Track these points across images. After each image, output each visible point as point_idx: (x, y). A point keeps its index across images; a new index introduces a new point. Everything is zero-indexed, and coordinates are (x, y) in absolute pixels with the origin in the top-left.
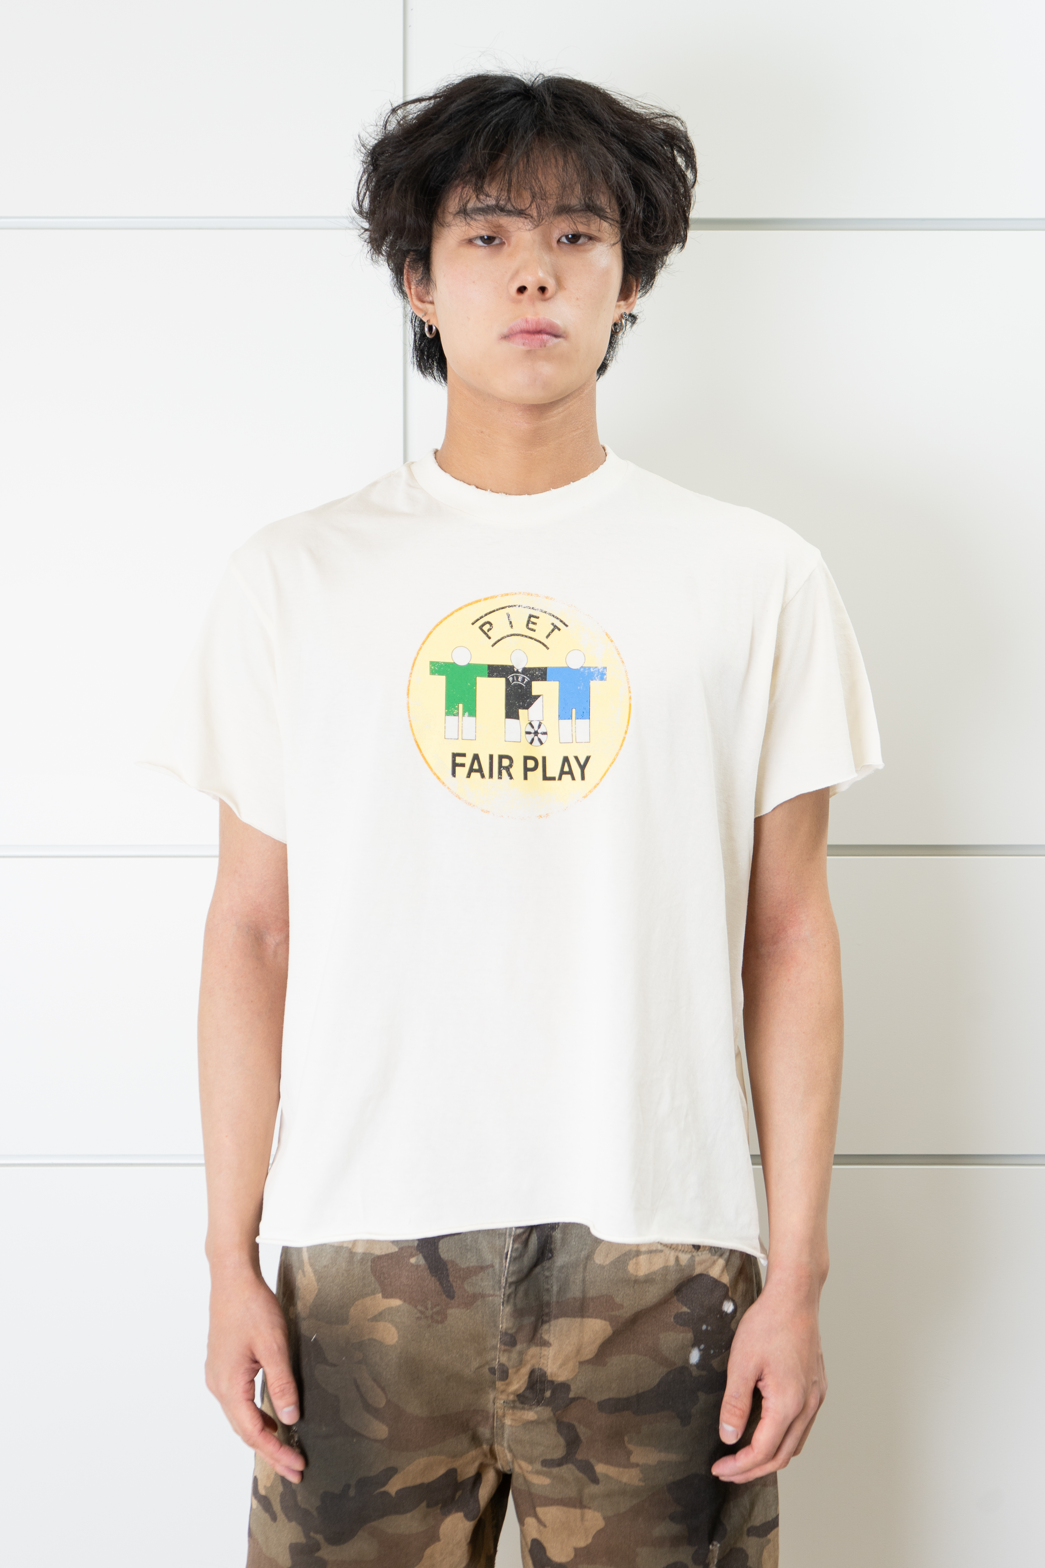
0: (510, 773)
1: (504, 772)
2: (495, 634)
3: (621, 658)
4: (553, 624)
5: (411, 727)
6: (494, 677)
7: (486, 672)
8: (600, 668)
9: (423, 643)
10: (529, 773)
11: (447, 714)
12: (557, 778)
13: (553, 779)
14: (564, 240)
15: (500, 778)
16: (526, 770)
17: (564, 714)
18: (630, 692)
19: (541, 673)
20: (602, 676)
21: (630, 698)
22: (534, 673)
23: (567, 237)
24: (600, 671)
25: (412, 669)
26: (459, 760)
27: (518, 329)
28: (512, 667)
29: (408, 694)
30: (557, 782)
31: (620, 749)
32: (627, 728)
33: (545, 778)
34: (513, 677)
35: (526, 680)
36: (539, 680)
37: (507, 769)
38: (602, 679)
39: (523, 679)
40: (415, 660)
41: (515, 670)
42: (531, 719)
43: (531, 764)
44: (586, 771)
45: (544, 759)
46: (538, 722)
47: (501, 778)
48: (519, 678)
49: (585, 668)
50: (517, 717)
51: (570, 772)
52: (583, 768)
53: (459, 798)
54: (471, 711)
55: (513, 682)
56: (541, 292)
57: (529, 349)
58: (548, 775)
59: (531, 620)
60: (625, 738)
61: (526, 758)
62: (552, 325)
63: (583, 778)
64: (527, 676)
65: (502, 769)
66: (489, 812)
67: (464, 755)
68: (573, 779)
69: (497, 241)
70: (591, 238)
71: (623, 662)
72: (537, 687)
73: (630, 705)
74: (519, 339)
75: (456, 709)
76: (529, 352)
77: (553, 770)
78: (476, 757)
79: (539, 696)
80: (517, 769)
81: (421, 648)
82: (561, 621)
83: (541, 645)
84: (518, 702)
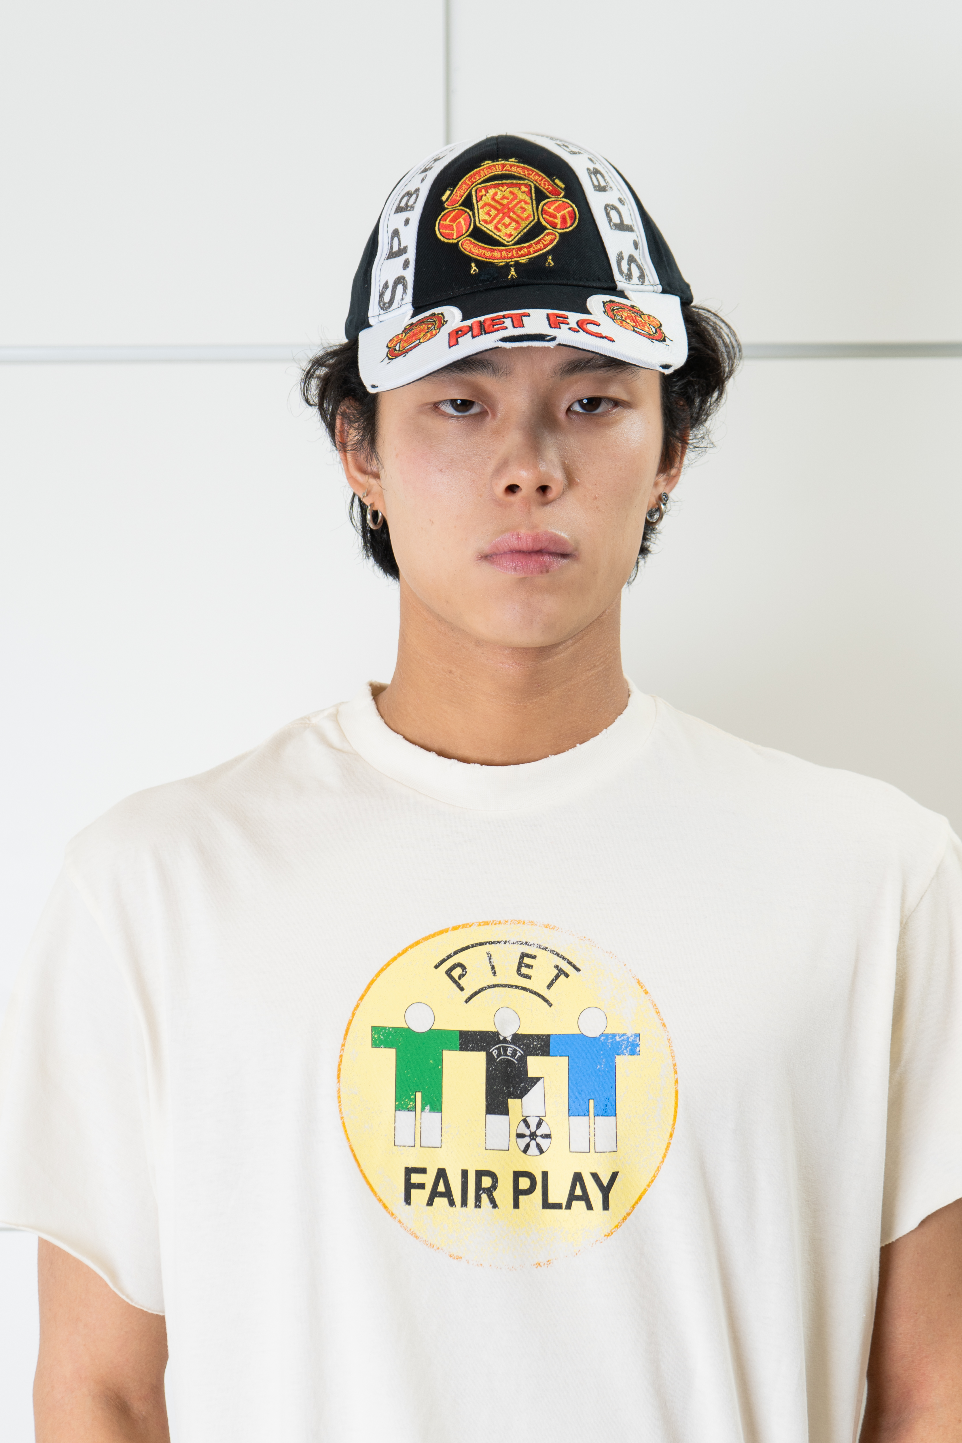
0: (493, 1197)
1: (484, 1197)
2: (470, 984)
3: (662, 1020)
4: (557, 967)
5: (344, 1127)
6: (468, 1050)
7: (457, 1042)
8: (630, 1035)
9: (361, 998)
10: (522, 1198)
11: (397, 1108)
12: (564, 1206)
13: (558, 1206)
14: (577, 408)
15: (478, 1204)
16: (518, 1193)
17: (577, 1109)
18: (676, 1072)
19: (541, 1044)
20: (633, 1049)
21: (676, 1081)
22: (530, 1044)
23: (580, 402)
24: (630, 1040)
25: (345, 1039)
26: (415, 1178)
27: (506, 549)
28: (497, 1034)
29: (339, 1077)
30: (563, 1212)
31: (663, 1162)
32: (673, 1128)
33: (546, 1205)
34: (498, 1049)
35: (519, 1054)
36: (537, 1055)
37: (489, 1191)
38: (633, 1053)
39: (515, 1052)
40: (350, 1023)
41: (501, 1038)
42: (525, 1114)
43: (524, 1183)
44: (611, 1195)
45: (545, 1175)
46: (538, 1119)
47: (480, 1207)
48: (508, 1051)
49: (607, 1035)
50: (505, 1112)
51: (585, 1198)
52: (605, 1191)
53: (416, 1237)
54: (435, 1103)
55: (498, 1057)
56: (542, 493)
57: (523, 576)
58: (551, 1200)
59: (524, 962)
60: (669, 1144)
61: (517, 1175)
62: (557, 540)
63: (606, 1206)
64: (519, 1048)
65: (481, 1192)
66: (461, 1258)
67: (423, 1171)
68: (590, 1207)
69: (475, 410)
70: (616, 403)
71: (664, 1025)
72: (535, 1065)
73: (677, 1092)
74: (507, 562)
75: (411, 1100)
76: (522, 580)
77: (559, 1193)
78: (442, 1174)
79: (538, 1079)
80: (504, 1193)
81: (357, 1006)
82: (570, 963)
83: (540, 1000)
84: (508, 1088)
